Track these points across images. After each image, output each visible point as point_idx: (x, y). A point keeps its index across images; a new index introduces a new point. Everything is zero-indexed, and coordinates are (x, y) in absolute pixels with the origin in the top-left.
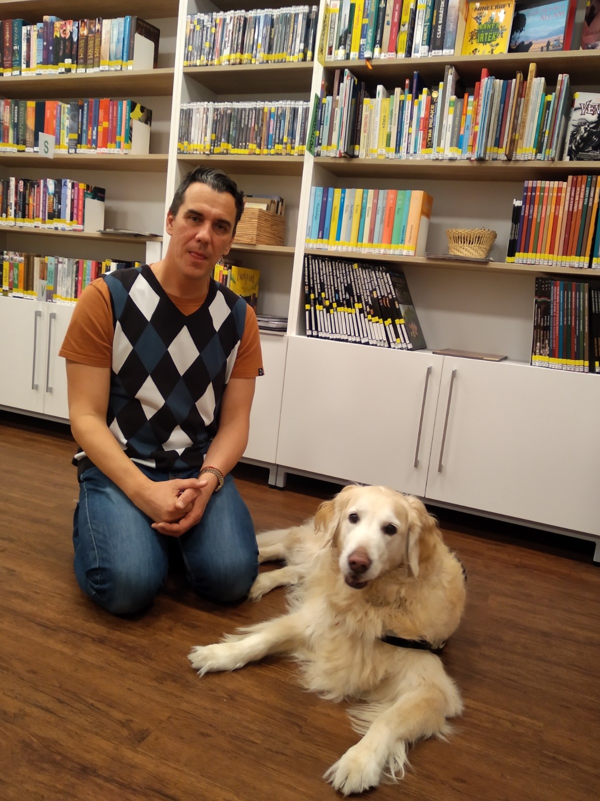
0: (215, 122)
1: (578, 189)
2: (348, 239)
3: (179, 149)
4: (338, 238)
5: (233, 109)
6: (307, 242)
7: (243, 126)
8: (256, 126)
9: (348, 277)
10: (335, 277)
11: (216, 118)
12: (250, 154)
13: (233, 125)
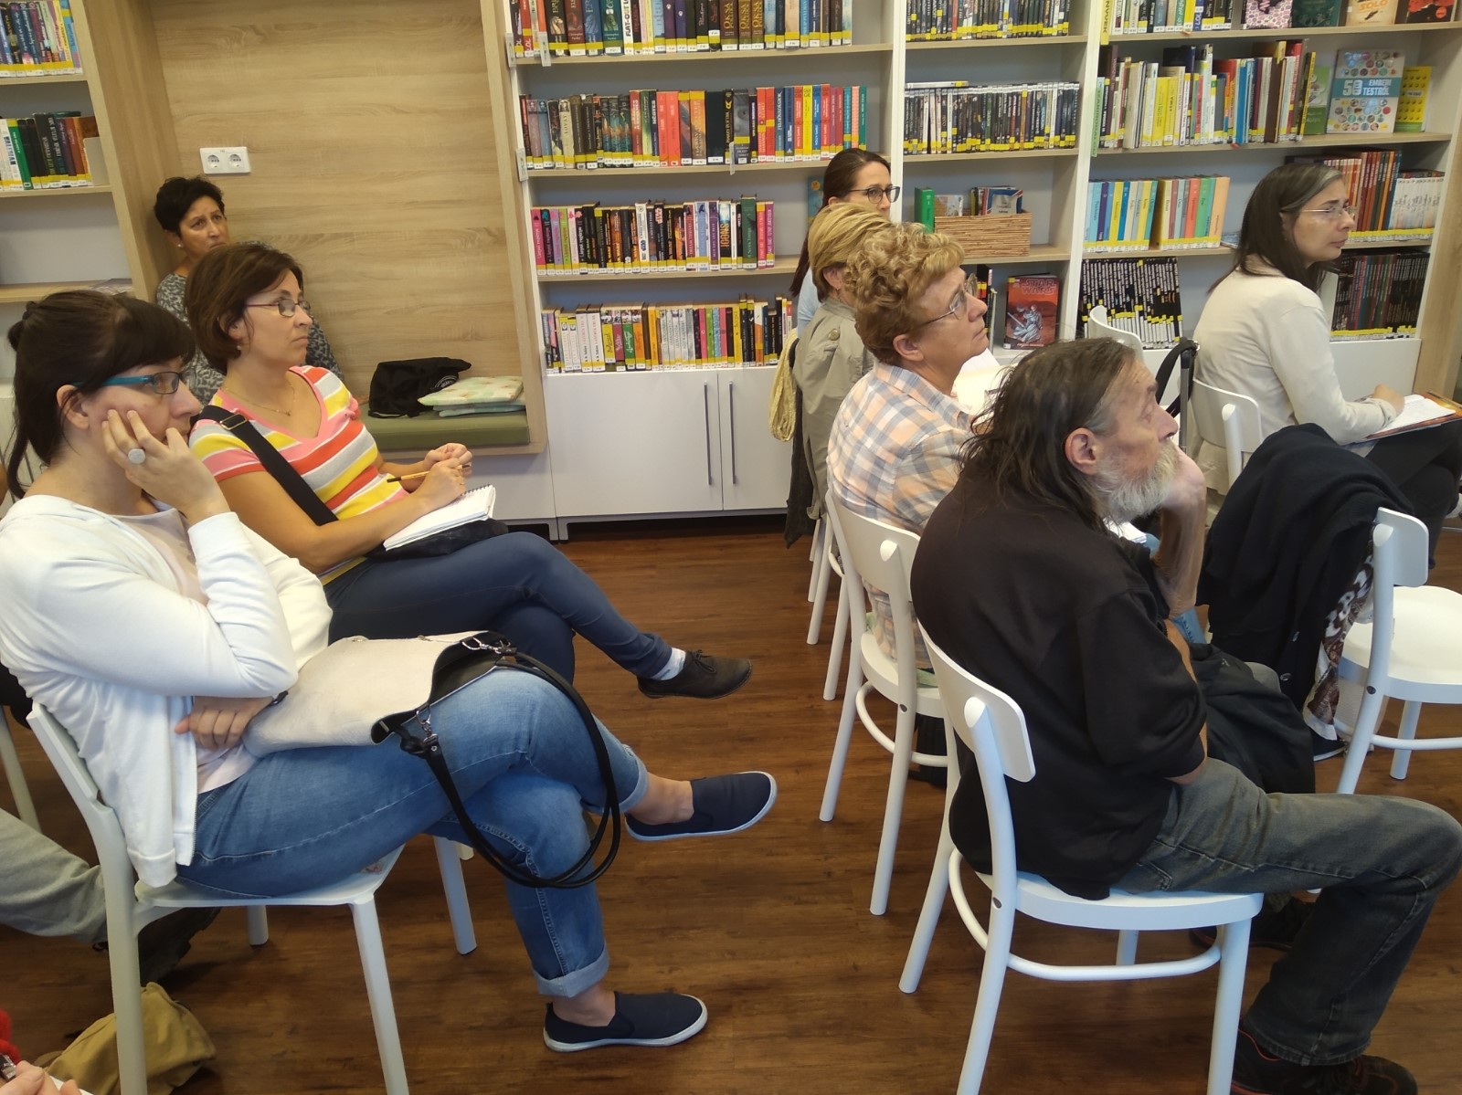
0: (956, 113)
1: (1373, 166)
2: (1133, 237)
3: (905, 150)
4: (1121, 237)
5: (978, 96)
6: (1085, 247)
9: (1131, 279)
10: (1116, 280)
11: (956, 108)
12: (1007, 150)
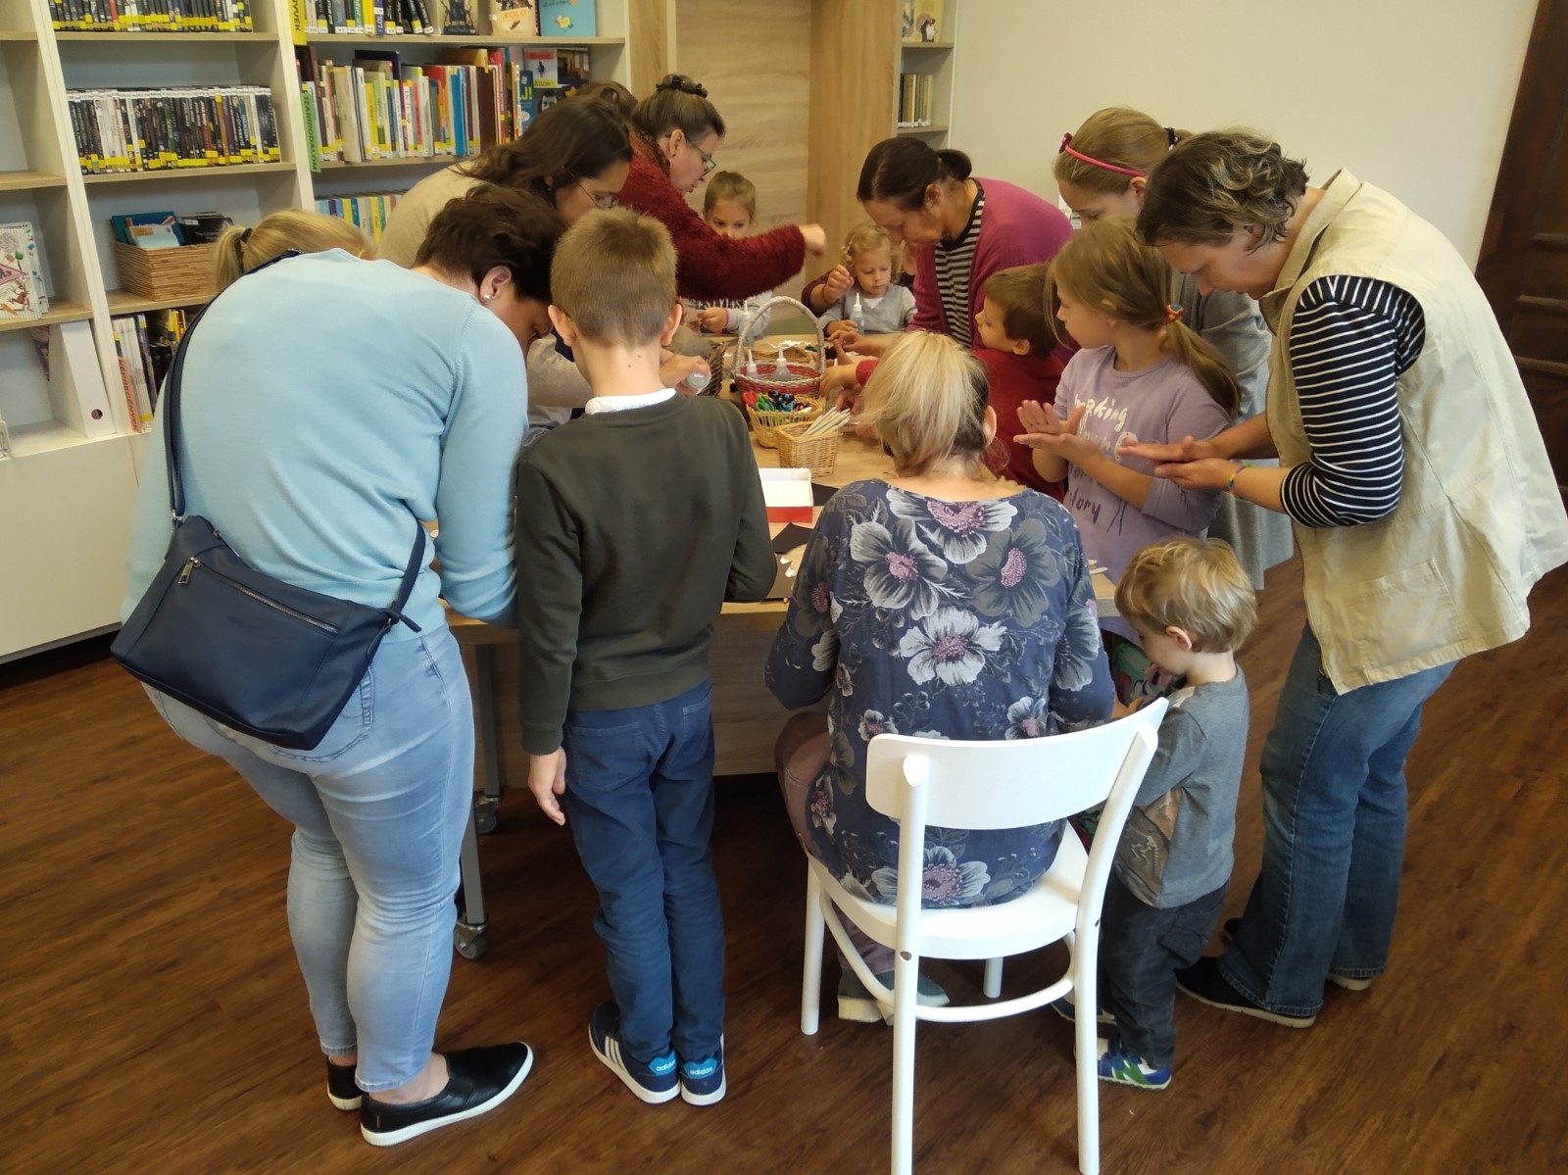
0: (140, 121)
3: (84, 167)
5: (166, 100)
7: (188, 125)
8: (211, 124)
11: (139, 115)
12: (210, 166)
13: (172, 124)
